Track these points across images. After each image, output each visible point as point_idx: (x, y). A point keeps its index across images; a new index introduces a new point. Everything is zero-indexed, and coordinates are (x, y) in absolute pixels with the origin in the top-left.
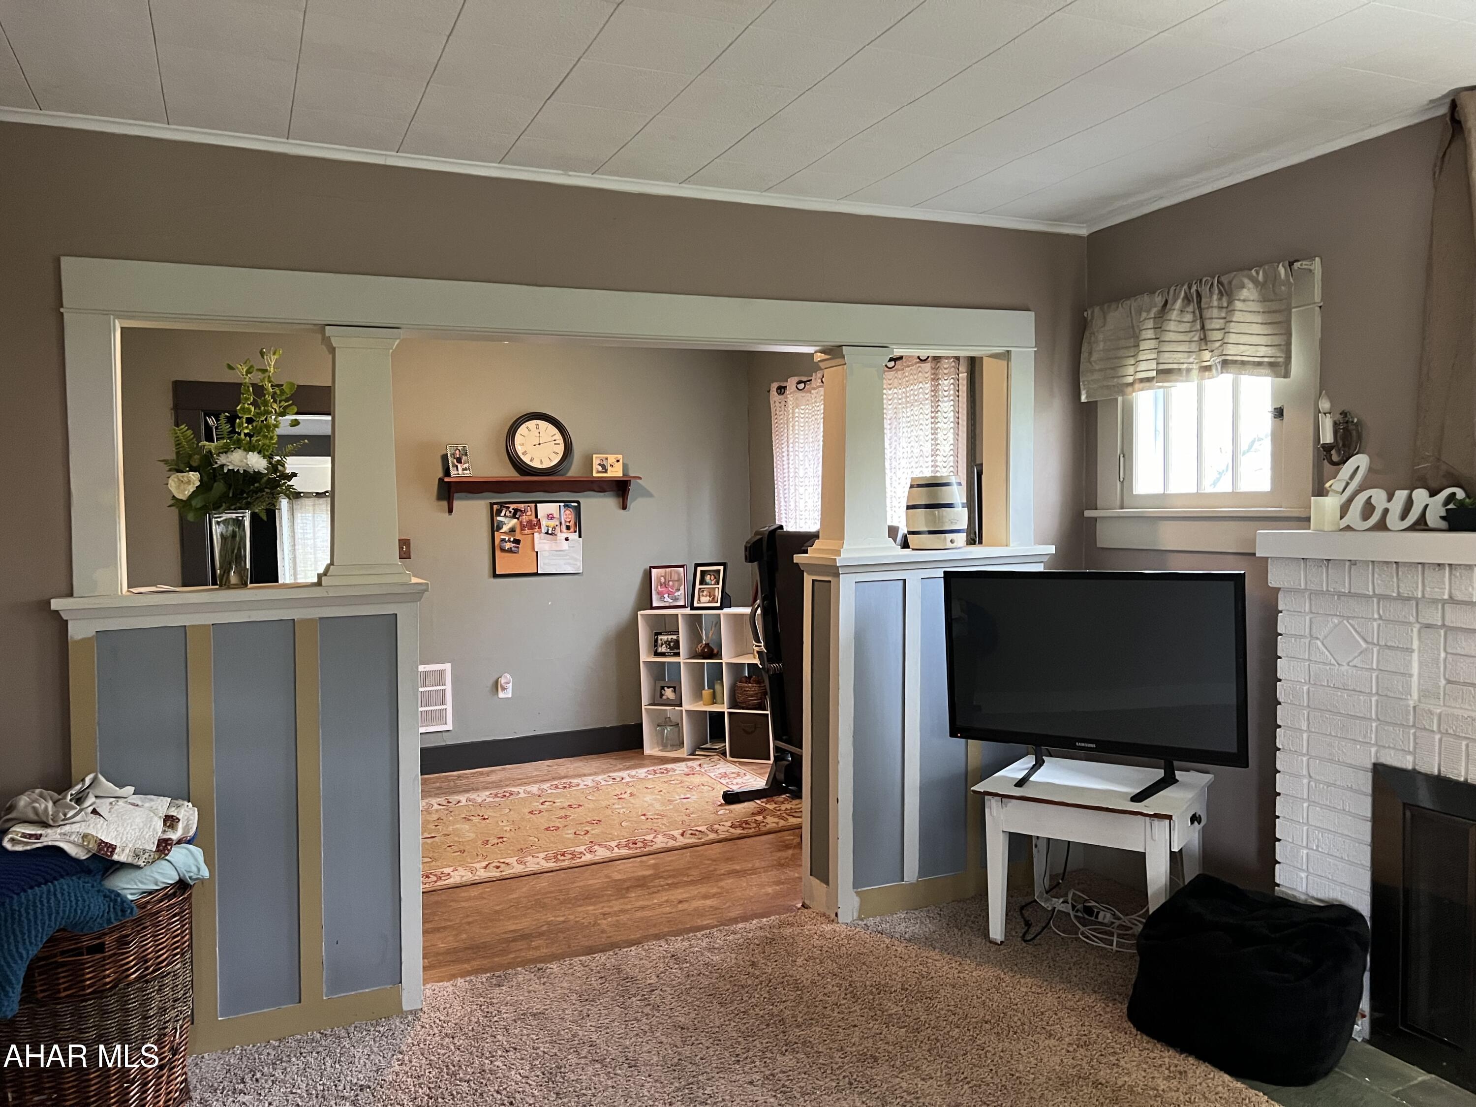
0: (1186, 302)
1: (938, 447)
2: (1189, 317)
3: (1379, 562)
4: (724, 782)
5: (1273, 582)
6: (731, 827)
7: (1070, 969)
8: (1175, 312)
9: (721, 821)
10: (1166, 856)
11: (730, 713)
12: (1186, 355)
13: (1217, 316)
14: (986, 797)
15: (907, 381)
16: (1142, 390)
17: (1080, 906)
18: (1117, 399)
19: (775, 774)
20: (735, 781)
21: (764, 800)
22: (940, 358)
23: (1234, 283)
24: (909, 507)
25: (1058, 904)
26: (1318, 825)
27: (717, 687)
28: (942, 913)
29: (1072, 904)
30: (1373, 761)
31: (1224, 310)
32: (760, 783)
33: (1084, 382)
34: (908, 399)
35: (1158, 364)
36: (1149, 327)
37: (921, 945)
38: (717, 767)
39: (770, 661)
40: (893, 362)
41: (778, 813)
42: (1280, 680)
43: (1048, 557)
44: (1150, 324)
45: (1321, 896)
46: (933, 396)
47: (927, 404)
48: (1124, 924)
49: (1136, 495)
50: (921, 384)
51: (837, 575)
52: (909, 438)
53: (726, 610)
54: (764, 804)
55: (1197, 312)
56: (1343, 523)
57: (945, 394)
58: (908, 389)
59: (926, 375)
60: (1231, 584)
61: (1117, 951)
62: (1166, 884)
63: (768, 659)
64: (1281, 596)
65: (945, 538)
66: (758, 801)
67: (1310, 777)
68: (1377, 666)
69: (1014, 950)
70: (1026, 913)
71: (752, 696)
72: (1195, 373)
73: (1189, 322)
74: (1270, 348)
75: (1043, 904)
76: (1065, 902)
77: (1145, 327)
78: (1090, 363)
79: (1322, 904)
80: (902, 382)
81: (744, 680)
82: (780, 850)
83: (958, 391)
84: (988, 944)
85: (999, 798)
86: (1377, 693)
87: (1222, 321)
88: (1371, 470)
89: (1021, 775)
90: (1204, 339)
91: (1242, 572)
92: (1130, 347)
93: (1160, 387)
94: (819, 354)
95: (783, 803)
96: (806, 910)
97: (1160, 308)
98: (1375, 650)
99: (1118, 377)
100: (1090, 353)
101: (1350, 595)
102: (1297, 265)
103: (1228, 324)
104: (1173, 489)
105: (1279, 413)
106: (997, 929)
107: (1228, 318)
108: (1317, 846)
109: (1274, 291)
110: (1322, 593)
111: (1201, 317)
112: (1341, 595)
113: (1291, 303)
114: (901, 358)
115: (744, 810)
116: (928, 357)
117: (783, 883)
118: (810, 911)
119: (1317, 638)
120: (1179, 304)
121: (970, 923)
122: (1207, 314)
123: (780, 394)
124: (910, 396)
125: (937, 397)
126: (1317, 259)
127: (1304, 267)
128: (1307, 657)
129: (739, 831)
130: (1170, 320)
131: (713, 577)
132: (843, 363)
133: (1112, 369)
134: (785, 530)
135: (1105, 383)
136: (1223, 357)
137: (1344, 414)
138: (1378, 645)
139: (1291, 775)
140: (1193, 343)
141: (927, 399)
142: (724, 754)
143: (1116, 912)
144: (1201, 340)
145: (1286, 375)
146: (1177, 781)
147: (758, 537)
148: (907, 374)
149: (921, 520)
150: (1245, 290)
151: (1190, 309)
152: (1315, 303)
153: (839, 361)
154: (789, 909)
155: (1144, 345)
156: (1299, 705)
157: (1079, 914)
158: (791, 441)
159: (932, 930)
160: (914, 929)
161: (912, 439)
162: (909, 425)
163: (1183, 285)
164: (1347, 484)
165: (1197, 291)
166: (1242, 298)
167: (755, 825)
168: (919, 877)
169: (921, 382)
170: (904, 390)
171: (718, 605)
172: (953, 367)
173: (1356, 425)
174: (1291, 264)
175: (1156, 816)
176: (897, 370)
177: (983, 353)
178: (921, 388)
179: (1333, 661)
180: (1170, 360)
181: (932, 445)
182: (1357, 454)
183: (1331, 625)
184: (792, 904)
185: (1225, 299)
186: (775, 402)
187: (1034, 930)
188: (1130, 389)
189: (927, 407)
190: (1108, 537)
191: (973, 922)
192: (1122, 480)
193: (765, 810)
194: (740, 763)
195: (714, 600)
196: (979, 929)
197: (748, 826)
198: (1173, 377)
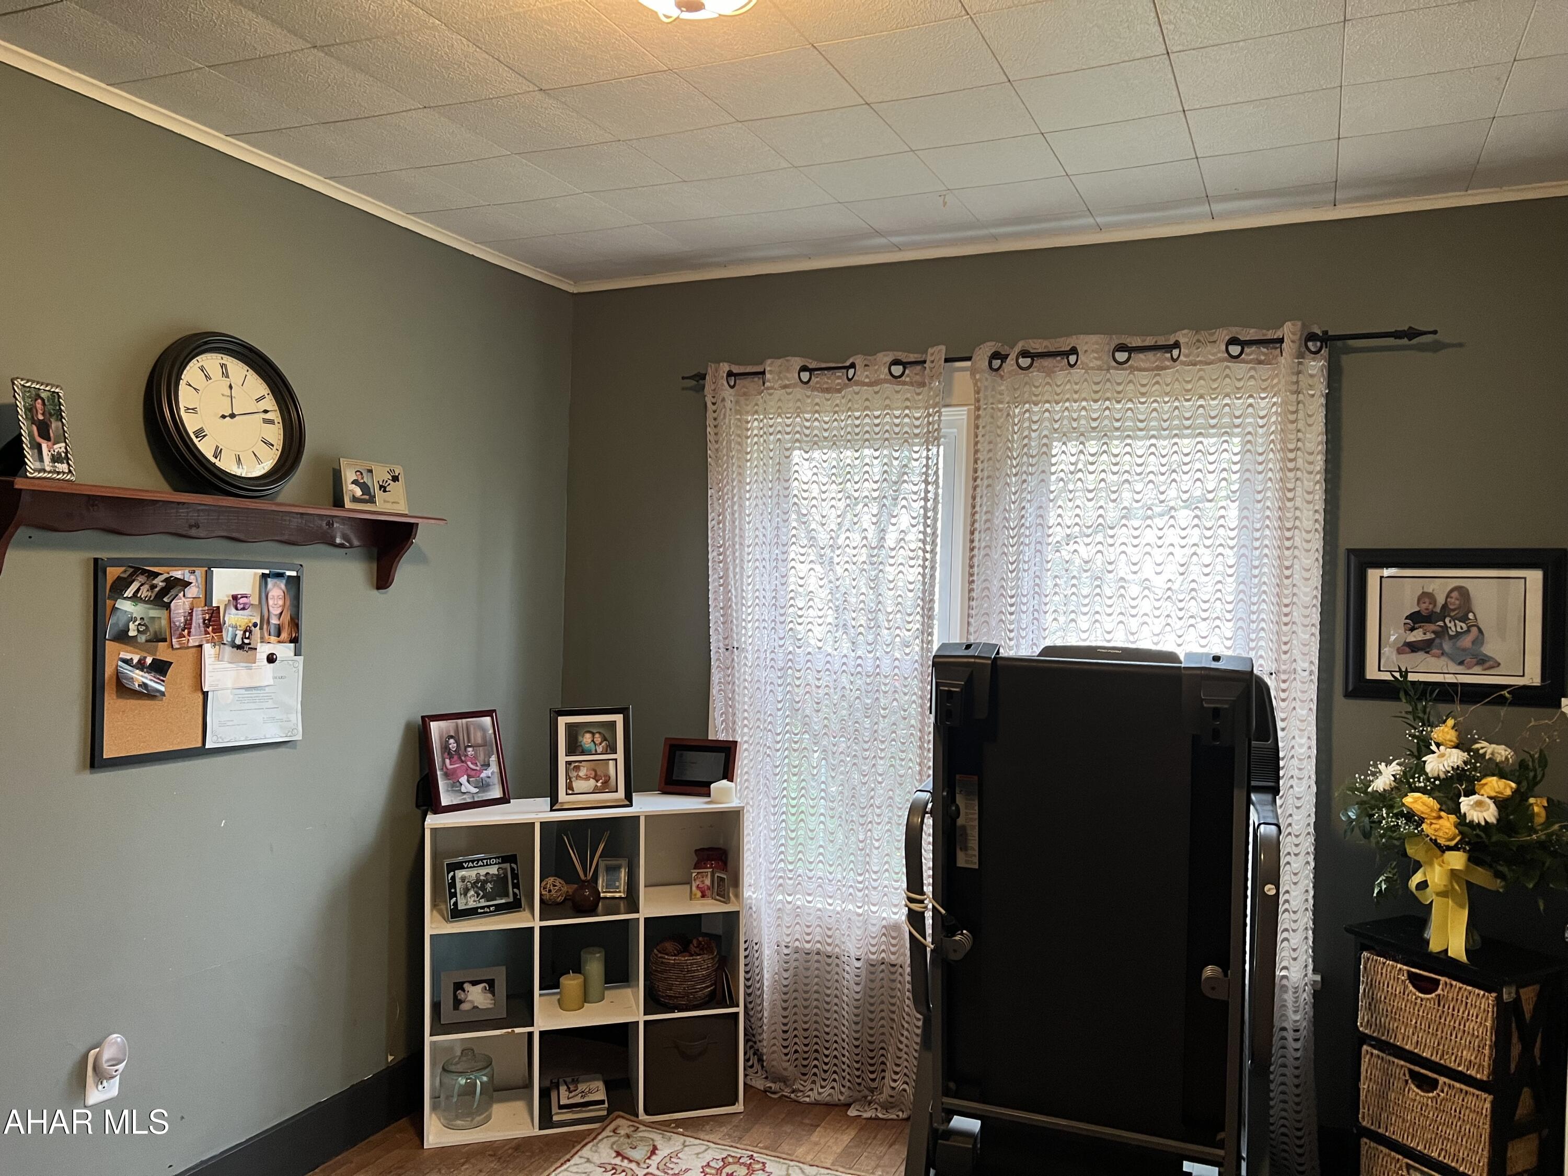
11: (649, 1023)
27: (590, 969)
123: (729, 385)
131: (598, 738)
142: (632, 1110)
194: (680, 1124)
195: (606, 786)
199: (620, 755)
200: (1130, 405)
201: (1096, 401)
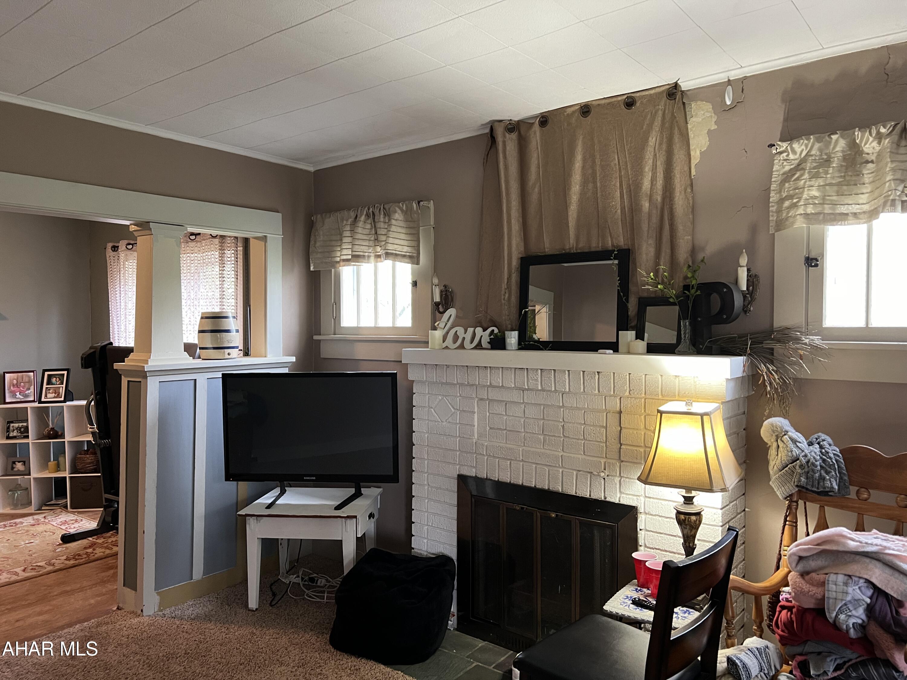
0: (367, 217)
1: (224, 293)
2: (368, 226)
3: (460, 366)
4: (64, 527)
5: (410, 378)
6: (66, 560)
7: (298, 618)
8: (361, 222)
9: (59, 556)
10: (354, 541)
11: (71, 477)
12: (367, 248)
13: (383, 227)
14: (247, 518)
15: (204, 249)
16: (344, 266)
17: (307, 578)
18: (331, 270)
19: (104, 518)
20: (72, 526)
21: (95, 537)
22: (225, 236)
23: (391, 209)
24: (200, 332)
25: (293, 578)
26: (432, 512)
27: (61, 459)
28: (218, 596)
29: (302, 577)
30: (457, 473)
31: (387, 224)
32: (93, 525)
33: (312, 259)
34: (204, 261)
35: (352, 251)
36: (347, 230)
37: (202, 621)
38: (59, 517)
39: (101, 438)
40: (194, 236)
41: (106, 545)
42: (414, 432)
43: (291, 364)
44: (348, 228)
45: (433, 551)
46: (220, 260)
47: (217, 265)
48: (332, 584)
49: (343, 327)
50: (213, 252)
51: (146, 377)
52: (205, 286)
53: (68, 403)
54: (94, 540)
55: (373, 223)
56: (444, 345)
57: (229, 259)
58: (204, 254)
59: (216, 247)
60: (389, 379)
61: (327, 602)
62: (354, 557)
63: (99, 437)
64: (414, 384)
65: (224, 351)
66: (90, 539)
67: (429, 485)
68: (459, 421)
69: (264, 613)
70: (274, 588)
71: (90, 463)
72: (372, 259)
73: (368, 229)
74: (409, 248)
75: (284, 580)
76: (298, 577)
77: (345, 229)
78: (316, 248)
79: (434, 556)
80: (201, 250)
81: (83, 453)
82: (104, 572)
83: (237, 258)
84: (247, 611)
85: (255, 518)
86: (459, 436)
87: (386, 230)
88: (457, 316)
89: (270, 501)
90: (376, 239)
91: (396, 372)
92: (337, 240)
93: (354, 265)
94: (133, 226)
95: (110, 537)
96: (119, 611)
97: (353, 219)
98: (458, 413)
99: (332, 257)
100: (315, 242)
101: (447, 384)
102: (422, 203)
103: (388, 232)
104: (362, 325)
105: (415, 284)
106: (253, 602)
107: (388, 228)
108: (432, 524)
109: (411, 216)
110: (434, 383)
111: (375, 227)
112: (442, 384)
113: (419, 224)
114: (199, 234)
115: (79, 546)
116: (217, 235)
117: (104, 595)
118: (123, 611)
119: (432, 408)
120: (363, 218)
121: (236, 600)
122: (378, 225)
123: (114, 251)
124: (206, 258)
125: (223, 261)
126: (432, 201)
127: (425, 205)
128: (427, 419)
129: (72, 562)
130: (358, 227)
131: (58, 379)
132: (151, 233)
133: (328, 252)
134: (114, 345)
135: (324, 261)
136: (386, 251)
137: (445, 286)
138: (460, 410)
139: (420, 485)
140: (371, 241)
141: (217, 262)
142: (66, 507)
143: (328, 578)
144: (375, 240)
145: (418, 263)
146: (362, 494)
147: (92, 350)
148: (203, 245)
149: (208, 340)
150: (397, 214)
151: (369, 221)
152: (431, 225)
153: (147, 232)
154: (107, 612)
155: (345, 240)
156: (424, 445)
157: (306, 583)
158: (122, 284)
159: (210, 609)
160: (199, 610)
161: (207, 286)
162: (205, 277)
163: (365, 208)
164: (446, 324)
165: (373, 212)
166: (395, 218)
167: (85, 556)
168: (204, 575)
169: (213, 251)
170: (202, 255)
171: (62, 399)
172: (233, 243)
173: (450, 292)
174: (419, 202)
175: (348, 517)
176: (197, 242)
177: (251, 236)
178: (213, 254)
179: (439, 420)
180: (360, 249)
181: (220, 291)
182: (451, 308)
183: (438, 400)
184: (108, 608)
185: (387, 218)
186: (110, 256)
187: (277, 598)
188: (338, 265)
189: (217, 267)
190: (327, 352)
191: (239, 599)
192: (334, 318)
193: (95, 544)
194: (79, 512)
195: (58, 396)
196: (242, 604)
197: (80, 557)
198: (361, 260)
199: (64, 386)
200: (196, 255)
201: (192, 254)
